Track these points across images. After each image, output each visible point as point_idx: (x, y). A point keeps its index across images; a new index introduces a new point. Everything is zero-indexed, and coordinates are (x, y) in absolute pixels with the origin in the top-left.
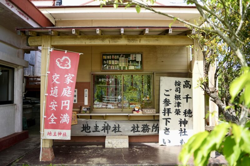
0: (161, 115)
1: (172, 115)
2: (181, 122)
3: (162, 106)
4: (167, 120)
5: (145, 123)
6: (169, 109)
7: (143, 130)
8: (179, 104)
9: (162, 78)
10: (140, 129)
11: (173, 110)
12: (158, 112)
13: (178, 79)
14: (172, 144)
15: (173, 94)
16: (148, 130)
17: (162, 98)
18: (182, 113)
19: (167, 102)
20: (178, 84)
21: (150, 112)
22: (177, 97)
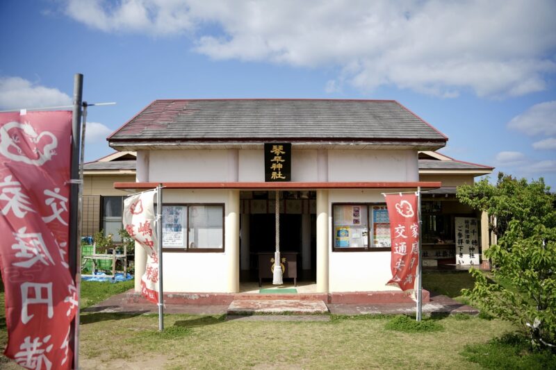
0: (457, 244)
1: (464, 244)
2: (470, 249)
3: (457, 238)
4: (461, 248)
5: (445, 250)
6: (462, 240)
7: (444, 256)
8: (468, 237)
9: (456, 218)
10: (441, 254)
11: (464, 240)
12: (455, 242)
13: (467, 219)
14: (465, 264)
15: (464, 229)
16: (446, 255)
17: (457, 232)
18: (471, 243)
19: (460, 235)
20: (467, 222)
21: (449, 242)
22: (467, 232)
